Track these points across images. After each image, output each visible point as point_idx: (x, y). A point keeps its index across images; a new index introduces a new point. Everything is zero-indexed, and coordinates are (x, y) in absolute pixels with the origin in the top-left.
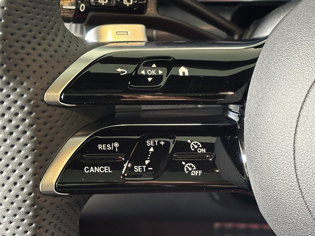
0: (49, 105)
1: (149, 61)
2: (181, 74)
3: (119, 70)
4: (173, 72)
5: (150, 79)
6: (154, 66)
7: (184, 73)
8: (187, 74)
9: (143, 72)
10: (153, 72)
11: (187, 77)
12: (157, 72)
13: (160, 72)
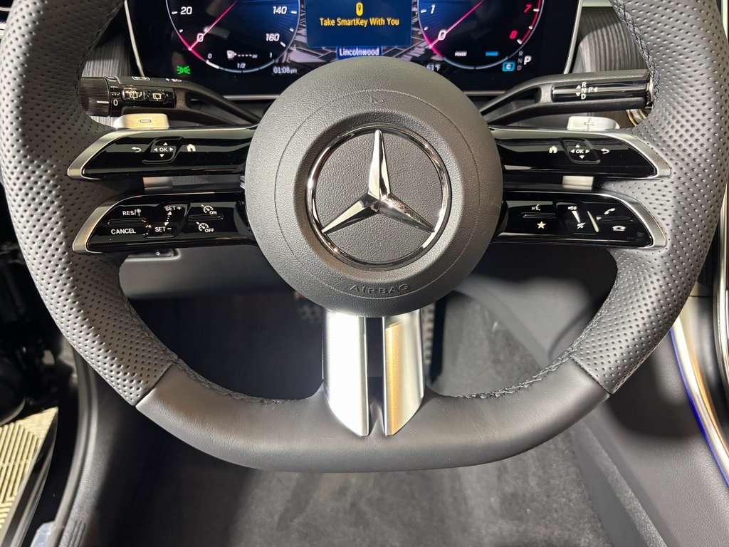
0: (72, 178)
1: (161, 140)
2: (189, 150)
3: (134, 148)
4: (181, 150)
5: (162, 155)
6: (166, 144)
7: (191, 149)
8: (194, 150)
9: (156, 150)
10: (165, 150)
11: (194, 152)
12: (168, 149)
13: (171, 149)
